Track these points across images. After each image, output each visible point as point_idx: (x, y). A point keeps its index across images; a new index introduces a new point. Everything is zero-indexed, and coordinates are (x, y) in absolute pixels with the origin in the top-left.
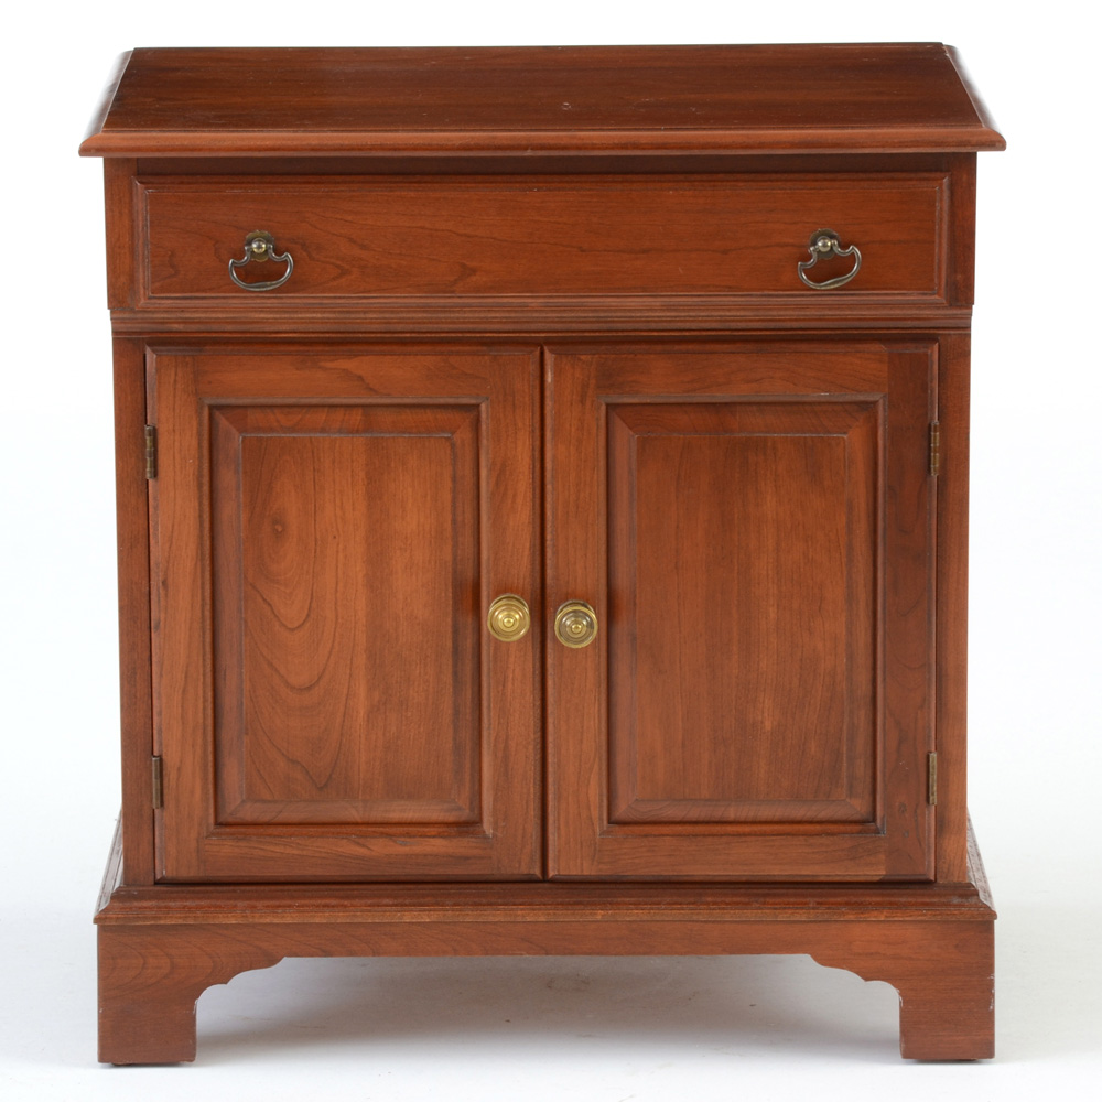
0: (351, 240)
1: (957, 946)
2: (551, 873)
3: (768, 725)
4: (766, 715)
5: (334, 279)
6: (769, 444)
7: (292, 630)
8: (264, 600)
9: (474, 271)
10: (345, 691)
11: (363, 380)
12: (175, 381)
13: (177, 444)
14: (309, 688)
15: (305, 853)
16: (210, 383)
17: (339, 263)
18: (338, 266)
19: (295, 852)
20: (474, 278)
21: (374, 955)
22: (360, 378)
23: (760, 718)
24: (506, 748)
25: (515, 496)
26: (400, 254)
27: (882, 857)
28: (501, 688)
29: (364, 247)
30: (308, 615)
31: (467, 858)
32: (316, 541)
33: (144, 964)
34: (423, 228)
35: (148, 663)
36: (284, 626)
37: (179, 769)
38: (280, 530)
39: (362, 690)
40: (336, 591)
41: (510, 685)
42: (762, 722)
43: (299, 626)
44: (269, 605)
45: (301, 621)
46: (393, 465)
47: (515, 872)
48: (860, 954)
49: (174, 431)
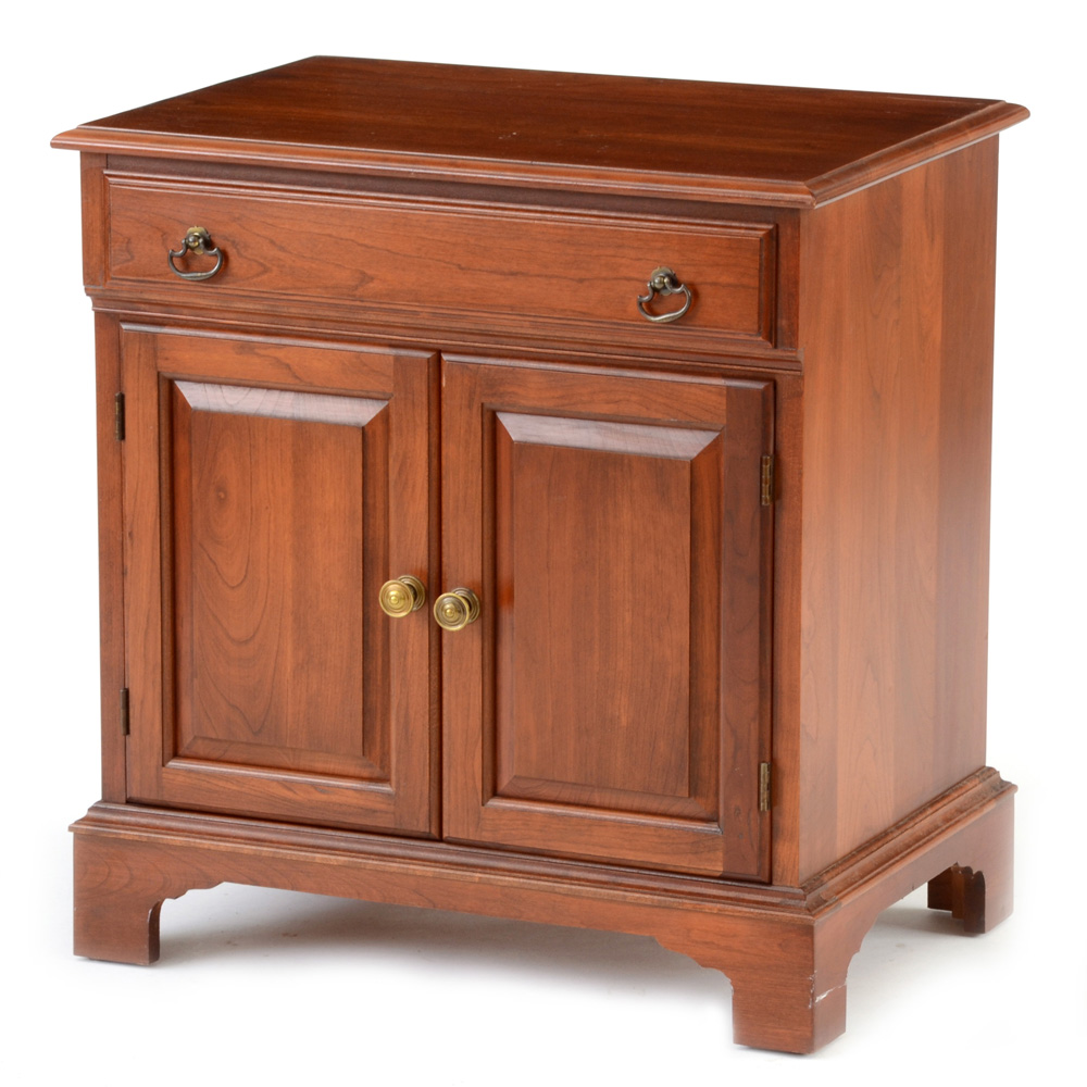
0: (272, 242)
1: (780, 945)
2: (445, 835)
3: (624, 721)
4: (622, 711)
5: (258, 275)
6: (626, 461)
7: (233, 588)
8: (211, 559)
9: (372, 279)
10: (275, 648)
11: (290, 369)
12: (139, 355)
13: (141, 411)
14: (246, 642)
15: (243, 789)
16: (167, 359)
17: (262, 261)
18: (261, 264)
19: (235, 788)
20: (372, 285)
21: (292, 889)
22: (288, 367)
23: (617, 713)
24: (407, 715)
25: (414, 486)
26: (312, 258)
27: (720, 854)
28: (402, 659)
29: (282, 249)
30: (245, 576)
31: (375, 811)
32: (252, 509)
33: (109, 873)
34: (330, 236)
35: (121, 606)
36: (226, 583)
37: (142, 702)
38: (223, 496)
39: (289, 648)
40: (268, 556)
41: (409, 659)
42: (619, 718)
43: (238, 585)
44: (215, 564)
45: (240, 581)
46: (314, 448)
47: (414, 829)
48: (697, 942)
49: (138, 399)
